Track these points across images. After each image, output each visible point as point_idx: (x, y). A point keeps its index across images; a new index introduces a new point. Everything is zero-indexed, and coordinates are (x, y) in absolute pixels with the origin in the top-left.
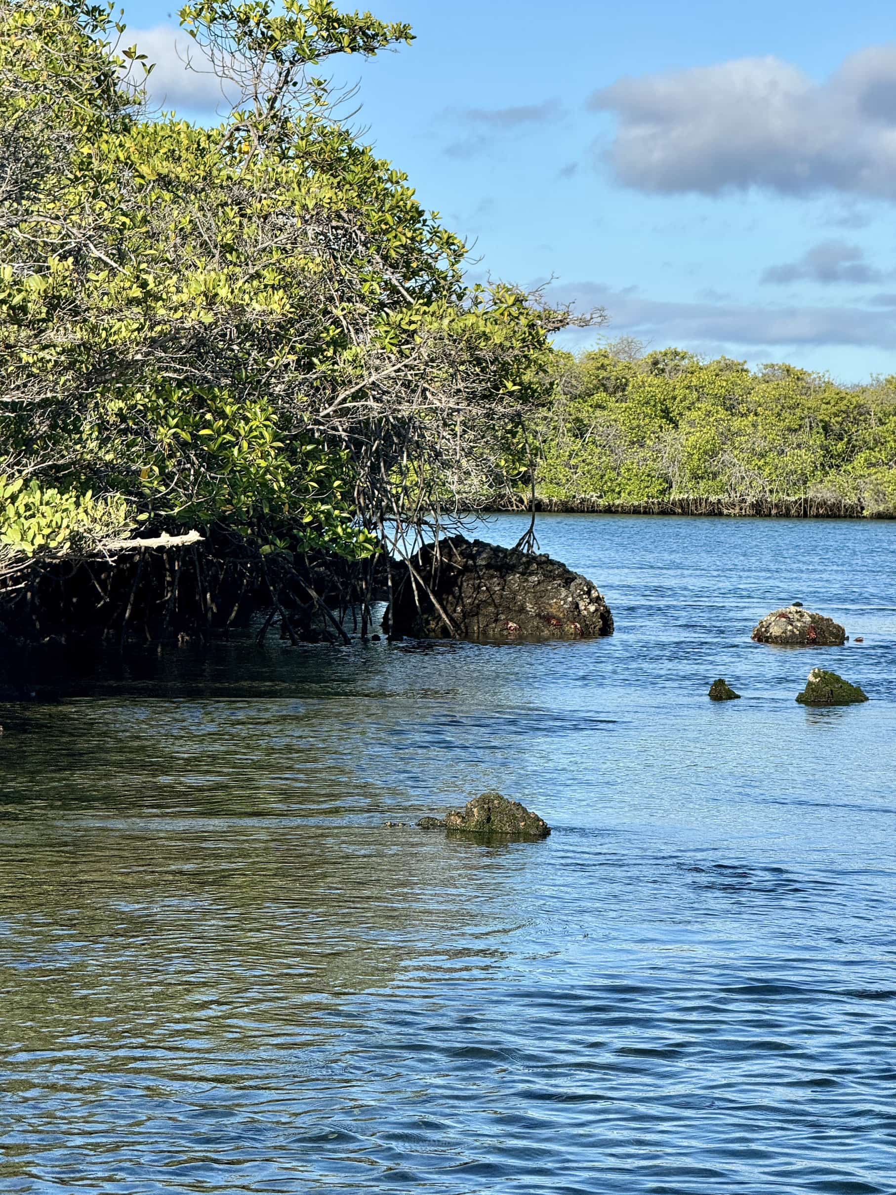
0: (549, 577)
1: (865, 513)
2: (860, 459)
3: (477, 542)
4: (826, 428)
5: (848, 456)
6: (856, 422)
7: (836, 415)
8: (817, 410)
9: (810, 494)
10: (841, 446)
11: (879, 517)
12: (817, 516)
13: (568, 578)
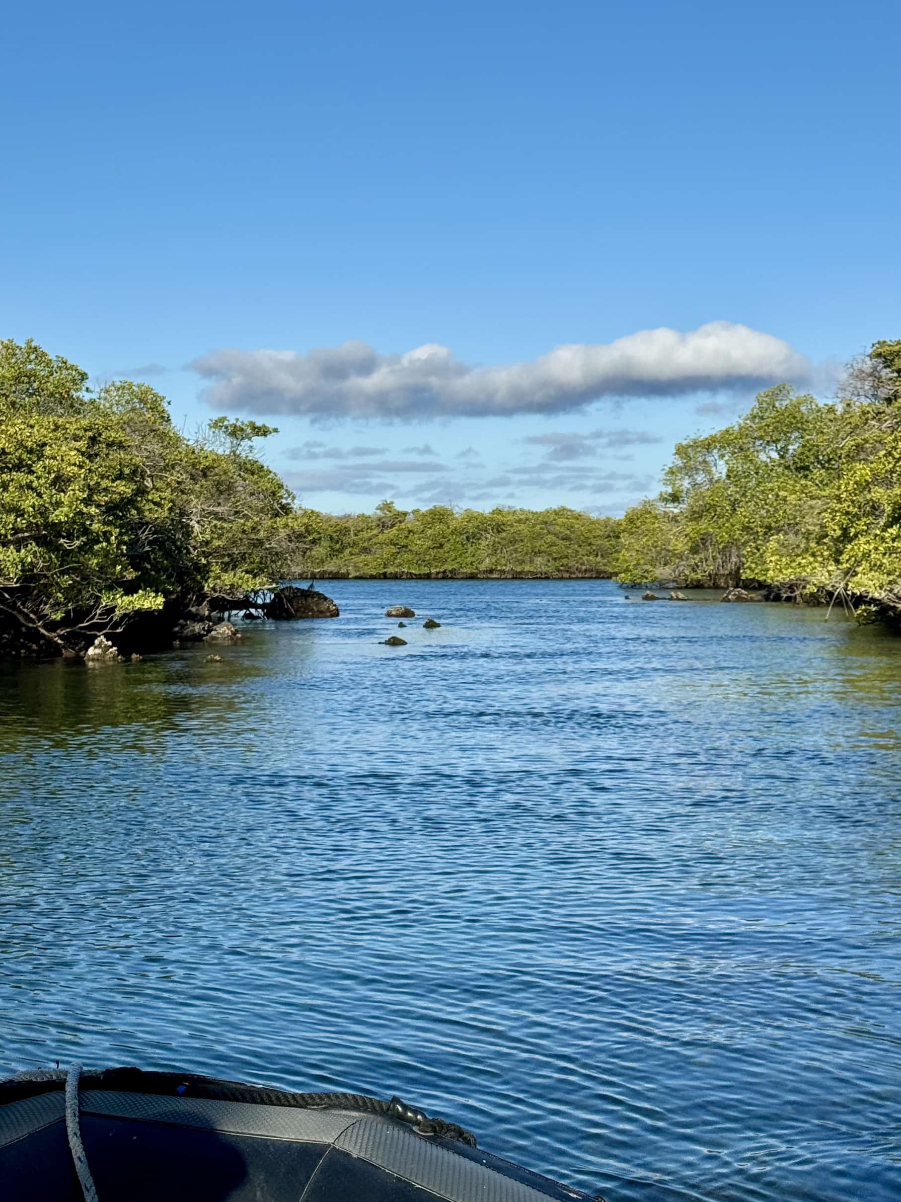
0: (320, 599)
1: (350, 576)
2: (347, 551)
3: (296, 588)
4: (331, 538)
5: (341, 551)
6: (345, 535)
7: (335, 532)
8: (327, 530)
9: (325, 569)
10: (338, 546)
11: (356, 578)
12: (329, 578)
13: (326, 599)
